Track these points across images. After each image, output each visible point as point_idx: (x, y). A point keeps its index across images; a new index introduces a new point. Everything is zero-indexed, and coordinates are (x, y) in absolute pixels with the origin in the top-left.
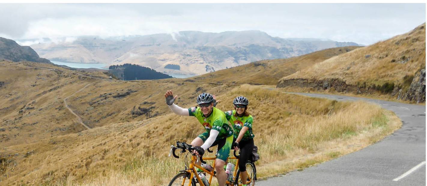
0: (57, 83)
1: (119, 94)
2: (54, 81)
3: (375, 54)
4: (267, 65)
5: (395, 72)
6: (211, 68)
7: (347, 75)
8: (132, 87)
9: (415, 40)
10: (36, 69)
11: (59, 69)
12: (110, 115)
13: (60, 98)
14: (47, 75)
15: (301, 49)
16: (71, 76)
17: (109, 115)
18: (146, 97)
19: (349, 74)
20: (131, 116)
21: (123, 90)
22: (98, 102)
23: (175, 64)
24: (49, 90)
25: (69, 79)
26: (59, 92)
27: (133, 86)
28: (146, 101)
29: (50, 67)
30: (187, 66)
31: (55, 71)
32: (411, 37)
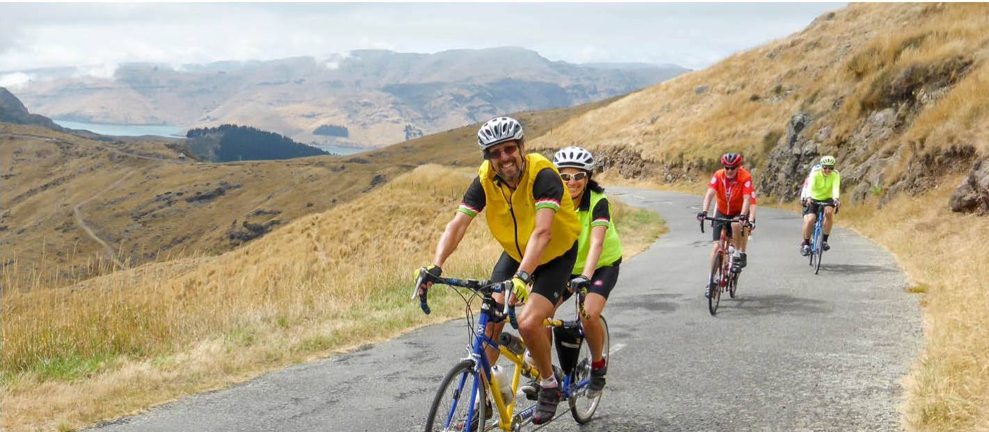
0: (60, 170)
1: (198, 193)
2: (52, 166)
3: (718, 84)
4: (530, 123)
5: (754, 124)
6: (416, 132)
7: (647, 136)
8: (228, 177)
9: (812, 47)
10: (11, 138)
11: (64, 137)
12: (180, 242)
13: (65, 205)
14: (37, 152)
15: (614, 88)
16: (91, 154)
17: (176, 241)
18: (259, 199)
19: (651, 134)
20: (228, 242)
21: (208, 184)
22: (152, 211)
23: (338, 125)
24: (41, 187)
25: (88, 162)
26: (64, 190)
27: (232, 174)
28: (260, 207)
29: (44, 135)
30: (365, 128)
31: (56, 143)
32: (803, 40)
